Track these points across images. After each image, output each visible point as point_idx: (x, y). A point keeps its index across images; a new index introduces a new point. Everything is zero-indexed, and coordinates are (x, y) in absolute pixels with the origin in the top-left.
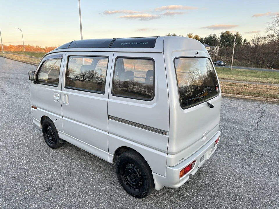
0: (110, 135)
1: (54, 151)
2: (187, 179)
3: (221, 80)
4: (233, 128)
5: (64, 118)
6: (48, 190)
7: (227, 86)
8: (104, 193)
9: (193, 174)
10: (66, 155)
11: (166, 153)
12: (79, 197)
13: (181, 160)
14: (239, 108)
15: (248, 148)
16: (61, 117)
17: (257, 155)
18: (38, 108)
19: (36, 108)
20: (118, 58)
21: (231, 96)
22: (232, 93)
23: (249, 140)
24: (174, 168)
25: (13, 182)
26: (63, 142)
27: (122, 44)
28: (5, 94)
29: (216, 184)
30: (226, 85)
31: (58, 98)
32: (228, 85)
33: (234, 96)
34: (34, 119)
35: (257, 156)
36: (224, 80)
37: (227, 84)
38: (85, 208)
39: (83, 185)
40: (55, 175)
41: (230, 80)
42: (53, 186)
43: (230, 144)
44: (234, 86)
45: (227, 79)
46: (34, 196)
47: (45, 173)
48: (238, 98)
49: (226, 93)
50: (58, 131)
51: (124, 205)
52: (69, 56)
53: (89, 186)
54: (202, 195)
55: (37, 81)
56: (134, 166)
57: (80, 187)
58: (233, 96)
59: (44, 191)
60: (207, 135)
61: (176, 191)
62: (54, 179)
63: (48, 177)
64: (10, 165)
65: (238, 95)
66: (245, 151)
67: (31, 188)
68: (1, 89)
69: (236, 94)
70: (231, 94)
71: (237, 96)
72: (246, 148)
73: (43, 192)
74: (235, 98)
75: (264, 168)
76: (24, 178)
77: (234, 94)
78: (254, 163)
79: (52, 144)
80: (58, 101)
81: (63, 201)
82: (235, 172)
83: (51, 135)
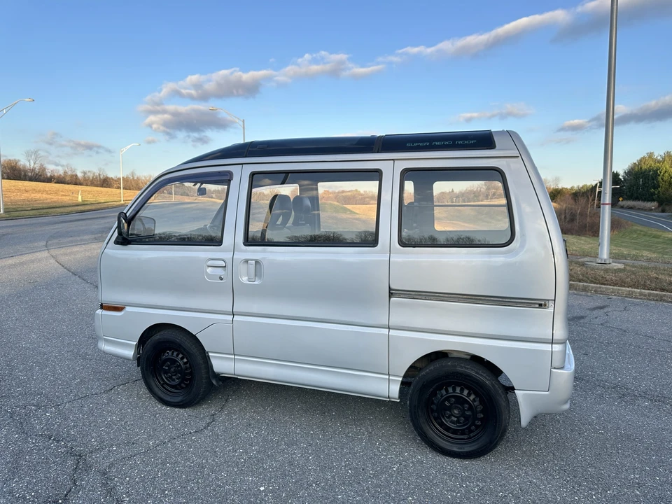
0: (392, 332)
5: (238, 318)
11: (549, 343)
18: (131, 309)
19: (121, 310)
20: (405, 171)
27: (409, 145)
34: (114, 342)
52: (253, 174)
80: (222, 279)
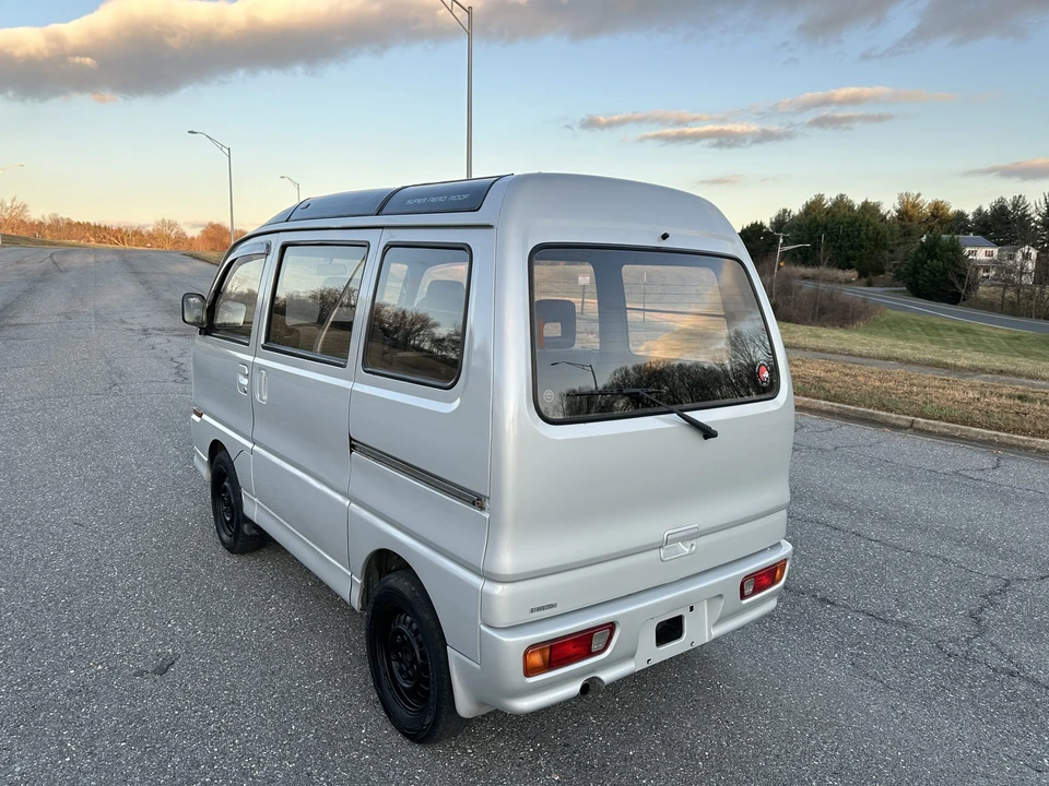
0: (352, 507)
1: (234, 560)
2: (574, 688)
3: (990, 376)
4: (945, 560)
5: (256, 448)
6: (154, 672)
7: (1003, 400)
8: (318, 708)
9: (608, 676)
10: (260, 577)
12: (233, 709)
13: (539, 609)
14: (1018, 491)
15: (968, 640)
16: (250, 445)
17: (991, 672)
18: (204, 417)
19: (200, 415)
20: (389, 246)
21: (1009, 441)
22: (1015, 431)
23: (990, 615)
24: (503, 633)
25: (70, 633)
26: (254, 532)
27: (409, 202)
28: (180, 379)
29: (739, 747)
30: (1001, 396)
31: (245, 382)
32: (1010, 396)
33: (1022, 441)
34: (198, 454)
35: (988, 677)
36: (1003, 378)
37: (1005, 391)
38: (234, 742)
39: (263, 674)
40: (195, 632)
41: (1030, 377)
42: (173, 663)
43: (892, 616)
44: (1033, 401)
45: (1019, 375)
46: (107, 683)
47: (169, 622)
48: (1039, 451)
49: (986, 428)
50: (243, 491)
51: (360, 756)
52: (284, 248)
53: (282, 679)
54: (659, 775)
55: (209, 327)
56: (411, 623)
57: (253, 679)
58: (1015, 442)
59: (141, 673)
60: (694, 542)
61: (567, 745)
62: (188, 642)
63: (173, 634)
64: (86, 586)
65: (1042, 440)
66: (945, 652)
67: (108, 657)
68: (176, 365)
69: (1033, 436)
70: (1009, 432)
71: (1034, 444)
72: (955, 640)
73: (135, 675)
74: (1027, 449)
75: (992, 722)
76: (104, 626)
77: (1025, 432)
78: (959, 700)
79: (230, 536)
80: (246, 392)
81: (180, 710)
82: (848, 718)
83: (229, 504)
